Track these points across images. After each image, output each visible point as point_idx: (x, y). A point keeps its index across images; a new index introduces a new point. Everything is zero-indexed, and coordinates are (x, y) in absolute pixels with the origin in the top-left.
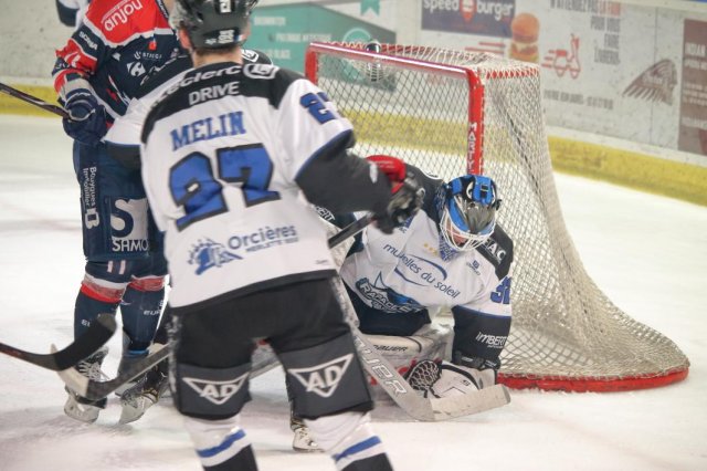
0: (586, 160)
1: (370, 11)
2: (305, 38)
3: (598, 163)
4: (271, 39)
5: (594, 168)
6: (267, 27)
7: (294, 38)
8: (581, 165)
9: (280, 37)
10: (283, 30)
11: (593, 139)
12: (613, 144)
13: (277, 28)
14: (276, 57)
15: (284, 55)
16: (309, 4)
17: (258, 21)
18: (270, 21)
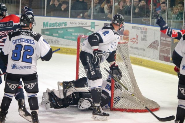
0: (139, 62)
1: (93, 29)
2: (79, 34)
3: (142, 63)
4: (71, 34)
5: (141, 63)
6: (70, 32)
7: (76, 34)
8: (138, 63)
9: (73, 34)
10: (74, 32)
11: (141, 57)
12: (145, 58)
13: (72, 32)
14: (72, 38)
15: (74, 38)
16: (80, 27)
17: (68, 30)
18: (71, 30)
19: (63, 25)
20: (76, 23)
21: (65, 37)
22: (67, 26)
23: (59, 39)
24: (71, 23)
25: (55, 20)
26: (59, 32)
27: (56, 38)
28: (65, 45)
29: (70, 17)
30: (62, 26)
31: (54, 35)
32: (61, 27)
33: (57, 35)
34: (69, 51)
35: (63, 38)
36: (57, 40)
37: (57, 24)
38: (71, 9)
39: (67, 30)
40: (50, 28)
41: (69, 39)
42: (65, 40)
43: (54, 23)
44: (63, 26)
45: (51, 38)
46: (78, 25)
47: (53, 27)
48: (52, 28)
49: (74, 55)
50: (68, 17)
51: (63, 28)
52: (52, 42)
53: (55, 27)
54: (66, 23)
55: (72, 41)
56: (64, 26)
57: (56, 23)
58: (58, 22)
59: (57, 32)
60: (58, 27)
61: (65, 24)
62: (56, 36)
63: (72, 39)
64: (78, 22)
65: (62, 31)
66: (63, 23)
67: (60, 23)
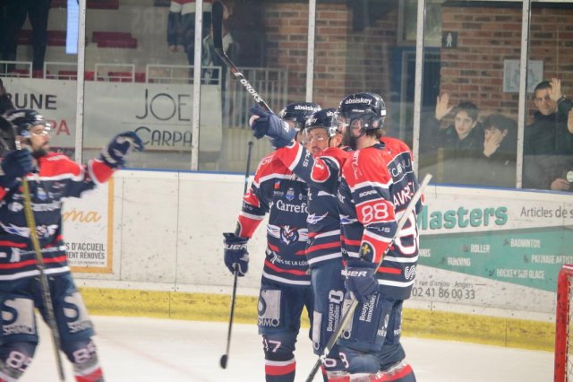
2: (559, 260)
4: (526, 260)
6: (523, 249)
7: (548, 259)
9: (534, 258)
10: (538, 252)
13: (532, 250)
14: (532, 276)
15: (539, 275)
16: (563, 228)
17: (514, 243)
18: (525, 243)
19: (492, 219)
20: (545, 213)
21: (500, 273)
22: (507, 226)
23: (472, 279)
24: (523, 212)
25: (456, 197)
26: (475, 248)
27: (460, 277)
28: (501, 307)
29: (519, 185)
30: (486, 225)
31: (451, 261)
32: (482, 228)
33: (466, 262)
34: (517, 334)
35: (491, 275)
36: (465, 285)
37: (467, 217)
38: (525, 153)
39: (507, 243)
40: (436, 232)
41: (515, 280)
42: (501, 284)
43: (452, 213)
44: (492, 226)
45: (441, 274)
46: (557, 222)
47: (446, 227)
48: (443, 231)
49: (538, 349)
50: (512, 187)
51: (490, 233)
52: (443, 293)
53: (457, 229)
54: (504, 210)
55: (528, 290)
56: (497, 223)
57: (461, 209)
58: (470, 207)
59: (467, 250)
60: (469, 229)
61: (501, 215)
62: (461, 269)
63: (530, 283)
64: (554, 208)
65: (488, 248)
66: (489, 212)
67: (477, 211)
